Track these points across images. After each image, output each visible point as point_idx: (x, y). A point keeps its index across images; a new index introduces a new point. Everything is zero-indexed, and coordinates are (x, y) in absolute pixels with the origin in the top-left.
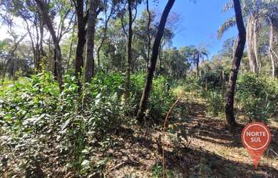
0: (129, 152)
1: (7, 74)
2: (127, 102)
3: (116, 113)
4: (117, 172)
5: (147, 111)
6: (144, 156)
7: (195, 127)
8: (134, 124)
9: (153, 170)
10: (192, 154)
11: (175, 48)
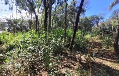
0: (67, 62)
1: (20, 31)
2: (65, 41)
3: (60, 46)
4: (62, 69)
5: (74, 45)
6: (73, 64)
7: (97, 53)
8: (68, 51)
9: (78, 70)
10: (96, 65)
11: (86, 17)
